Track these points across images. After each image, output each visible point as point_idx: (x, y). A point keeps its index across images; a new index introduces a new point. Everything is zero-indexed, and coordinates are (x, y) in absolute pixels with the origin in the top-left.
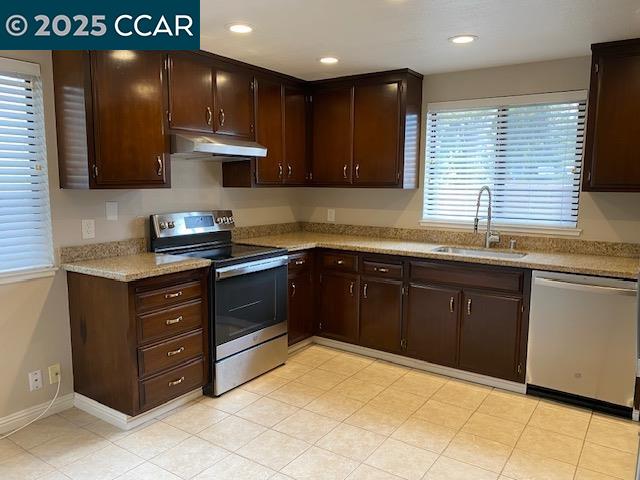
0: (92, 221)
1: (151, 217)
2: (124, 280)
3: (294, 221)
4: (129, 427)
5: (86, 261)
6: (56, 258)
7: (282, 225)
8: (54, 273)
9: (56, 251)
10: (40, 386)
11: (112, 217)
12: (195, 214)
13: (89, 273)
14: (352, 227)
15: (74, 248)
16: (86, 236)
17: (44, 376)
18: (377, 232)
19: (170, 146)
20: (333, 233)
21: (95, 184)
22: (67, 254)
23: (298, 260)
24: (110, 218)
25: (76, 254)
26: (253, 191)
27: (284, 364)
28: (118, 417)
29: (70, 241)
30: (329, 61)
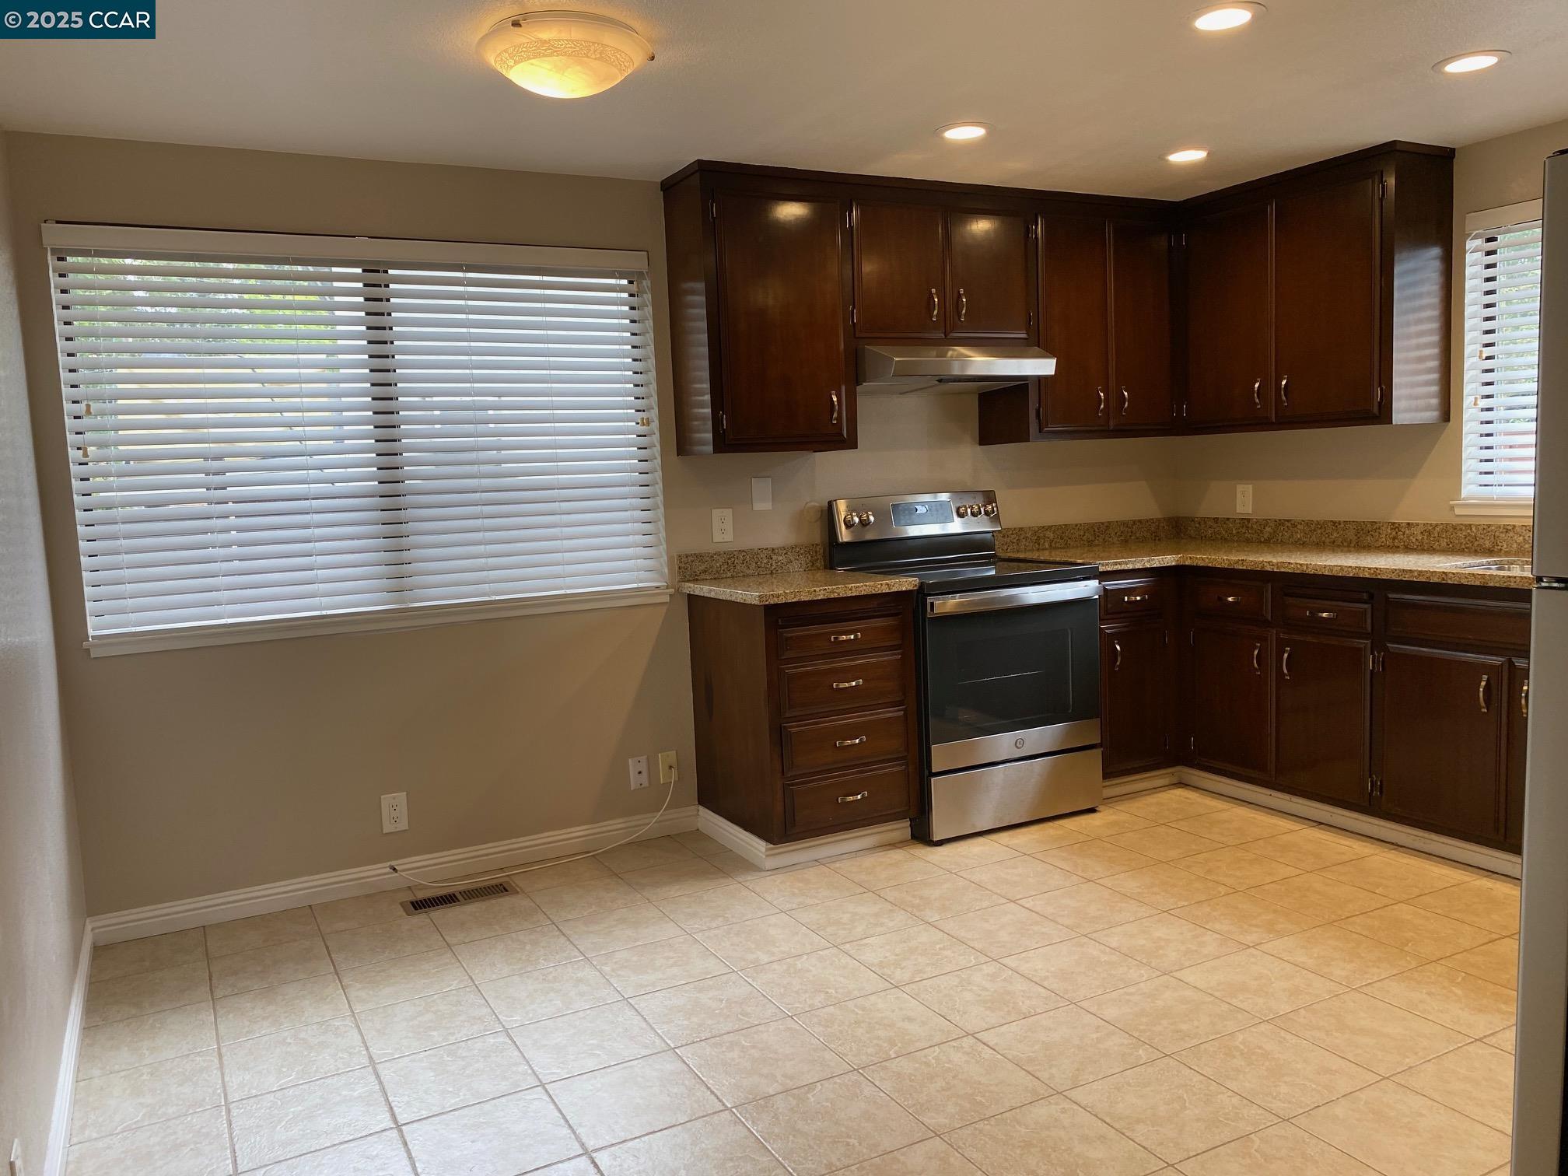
0: (728, 513)
1: (830, 504)
2: (756, 602)
3: (1159, 516)
4: (770, 863)
5: (717, 579)
6: (671, 569)
7: (1125, 524)
8: (667, 599)
9: (670, 559)
10: (646, 784)
11: (762, 505)
12: (944, 497)
13: (712, 595)
14: (1293, 524)
15: (699, 557)
16: (718, 537)
17: (652, 765)
18: (1351, 534)
19: (855, 372)
20: (1248, 541)
21: (723, 443)
22: (687, 566)
23: (1129, 591)
24: (759, 506)
25: (702, 568)
26: (1036, 448)
27: (1092, 810)
28: (754, 846)
29: (693, 544)
30: (1188, 157)
